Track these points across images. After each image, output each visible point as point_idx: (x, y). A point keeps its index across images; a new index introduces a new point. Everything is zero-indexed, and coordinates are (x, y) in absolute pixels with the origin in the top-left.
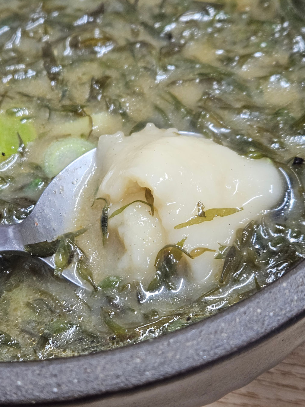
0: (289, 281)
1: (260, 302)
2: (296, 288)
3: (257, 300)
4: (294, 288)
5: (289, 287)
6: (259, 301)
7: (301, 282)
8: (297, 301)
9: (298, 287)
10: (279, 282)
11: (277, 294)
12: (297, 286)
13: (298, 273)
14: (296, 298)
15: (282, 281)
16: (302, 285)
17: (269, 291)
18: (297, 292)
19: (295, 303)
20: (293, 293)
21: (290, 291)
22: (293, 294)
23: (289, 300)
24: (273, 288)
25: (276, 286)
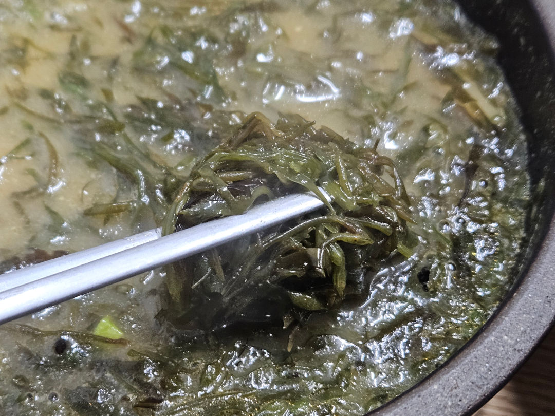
0: (441, 382)
1: (408, 408)
2: (449, 391)
3: (404, 405)
4: (448, 391)
5: (441, 390)
6: (407, 406)
7: (455, 385)
8: (451, 407)
9: (452, 390)
10: (429, 384)
11: (427, 398)
12: (450, 389)
13: (451, 373)
14: (450, 403)
15: (432, 382)
16: (456, 388)
17: (418, 395)
18: (451, 396)
19: (449, 409)
20: (446, 397)
21: (442, 396)
22: (446, 399)
23: (442, 406)
24: (422, 391)
25: (426, 389)
